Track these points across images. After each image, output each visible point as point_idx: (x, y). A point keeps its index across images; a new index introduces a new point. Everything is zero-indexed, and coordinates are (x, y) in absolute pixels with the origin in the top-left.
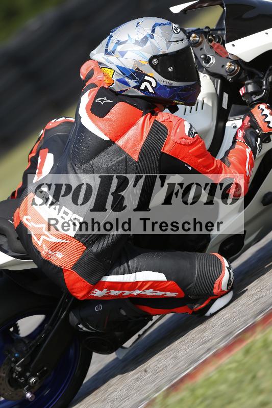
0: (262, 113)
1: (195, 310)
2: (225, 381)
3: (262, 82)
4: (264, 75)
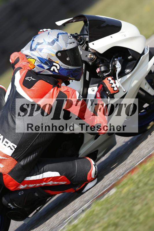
0: (109, 82)
3: (109, 65)
4: (110, 61)
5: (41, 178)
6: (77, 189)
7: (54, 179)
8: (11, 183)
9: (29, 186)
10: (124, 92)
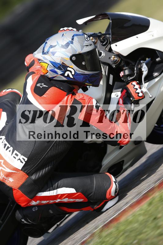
0: (134, 87)
1: (95, 209)
2: (137, 221)
3: (134, 69)
4: (135, 64)
5: (55, 194)
6: (96, 207)
7: (69, 196)
8: (22, 199)
9: (42, 203)
10: (150, 98)
